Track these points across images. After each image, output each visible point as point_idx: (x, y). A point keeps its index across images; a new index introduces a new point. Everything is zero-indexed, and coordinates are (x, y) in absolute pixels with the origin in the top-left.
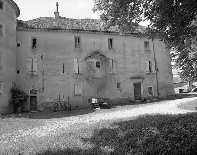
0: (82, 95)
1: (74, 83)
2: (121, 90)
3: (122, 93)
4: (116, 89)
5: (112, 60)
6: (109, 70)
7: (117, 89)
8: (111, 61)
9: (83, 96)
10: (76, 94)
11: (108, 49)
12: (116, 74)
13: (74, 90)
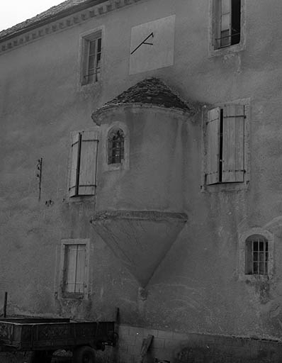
0: (86, 298)
1: (64, 241)
2: (264, 289)
3: (269, 304)
4: (236, 279)
5: (218, 109)
6: (206, 166)
7: (243, 277)
8: (214, 114)
9: (91, 304)
10: (70, 289)
11: (210, 51)
12: (245, 186)
13: (65, 271)
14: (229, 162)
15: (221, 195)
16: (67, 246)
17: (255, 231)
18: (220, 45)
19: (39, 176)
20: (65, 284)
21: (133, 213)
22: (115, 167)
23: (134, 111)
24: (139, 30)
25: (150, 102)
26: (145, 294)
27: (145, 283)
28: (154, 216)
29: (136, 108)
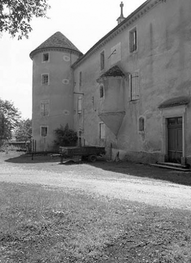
0: (105, 140)
4: (137, 132)
7: (139, 132)
9: (106, 142)
10: (102, 138)
11: (130, 54)
12: (138, 101)
13: (100, 132)
14: (134, 93)
15: (133, 105)
16: (100, 124)
17: (141, 116)
18: (132, 51)
19: (93, 102)
20: (100, 136)
21: (106, 113)
22: (102, 99)
23: (105, 79)
24: (113, 49)
25: (109, 76)
26: (117, 138)
27: (116, 135)
28: (113, 113)
29: (105, 78)
